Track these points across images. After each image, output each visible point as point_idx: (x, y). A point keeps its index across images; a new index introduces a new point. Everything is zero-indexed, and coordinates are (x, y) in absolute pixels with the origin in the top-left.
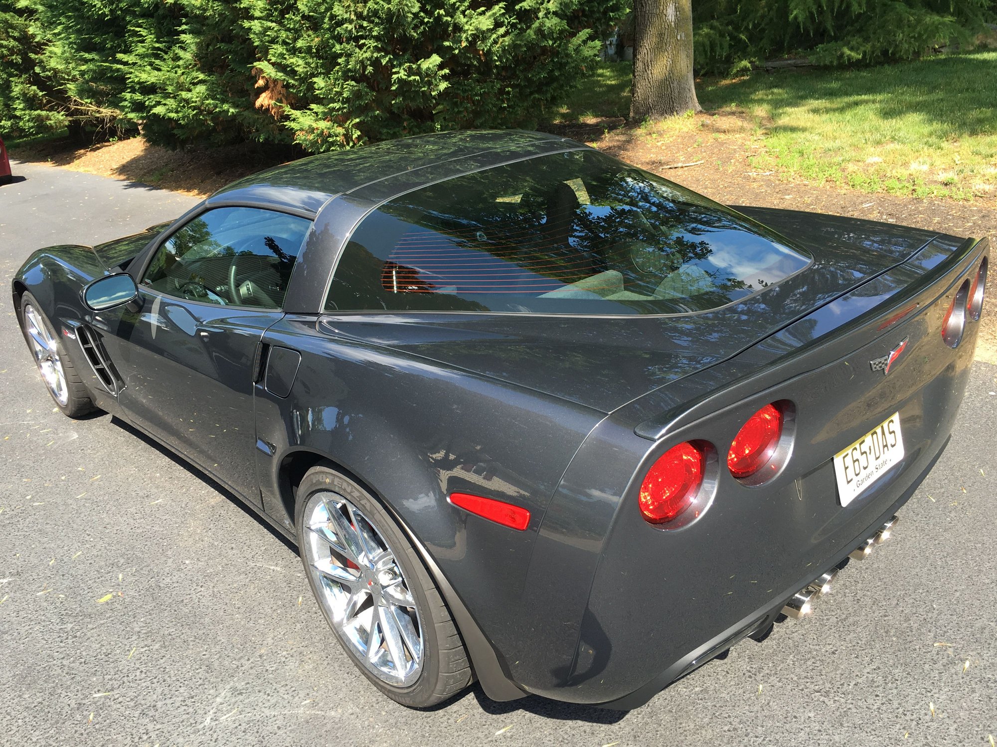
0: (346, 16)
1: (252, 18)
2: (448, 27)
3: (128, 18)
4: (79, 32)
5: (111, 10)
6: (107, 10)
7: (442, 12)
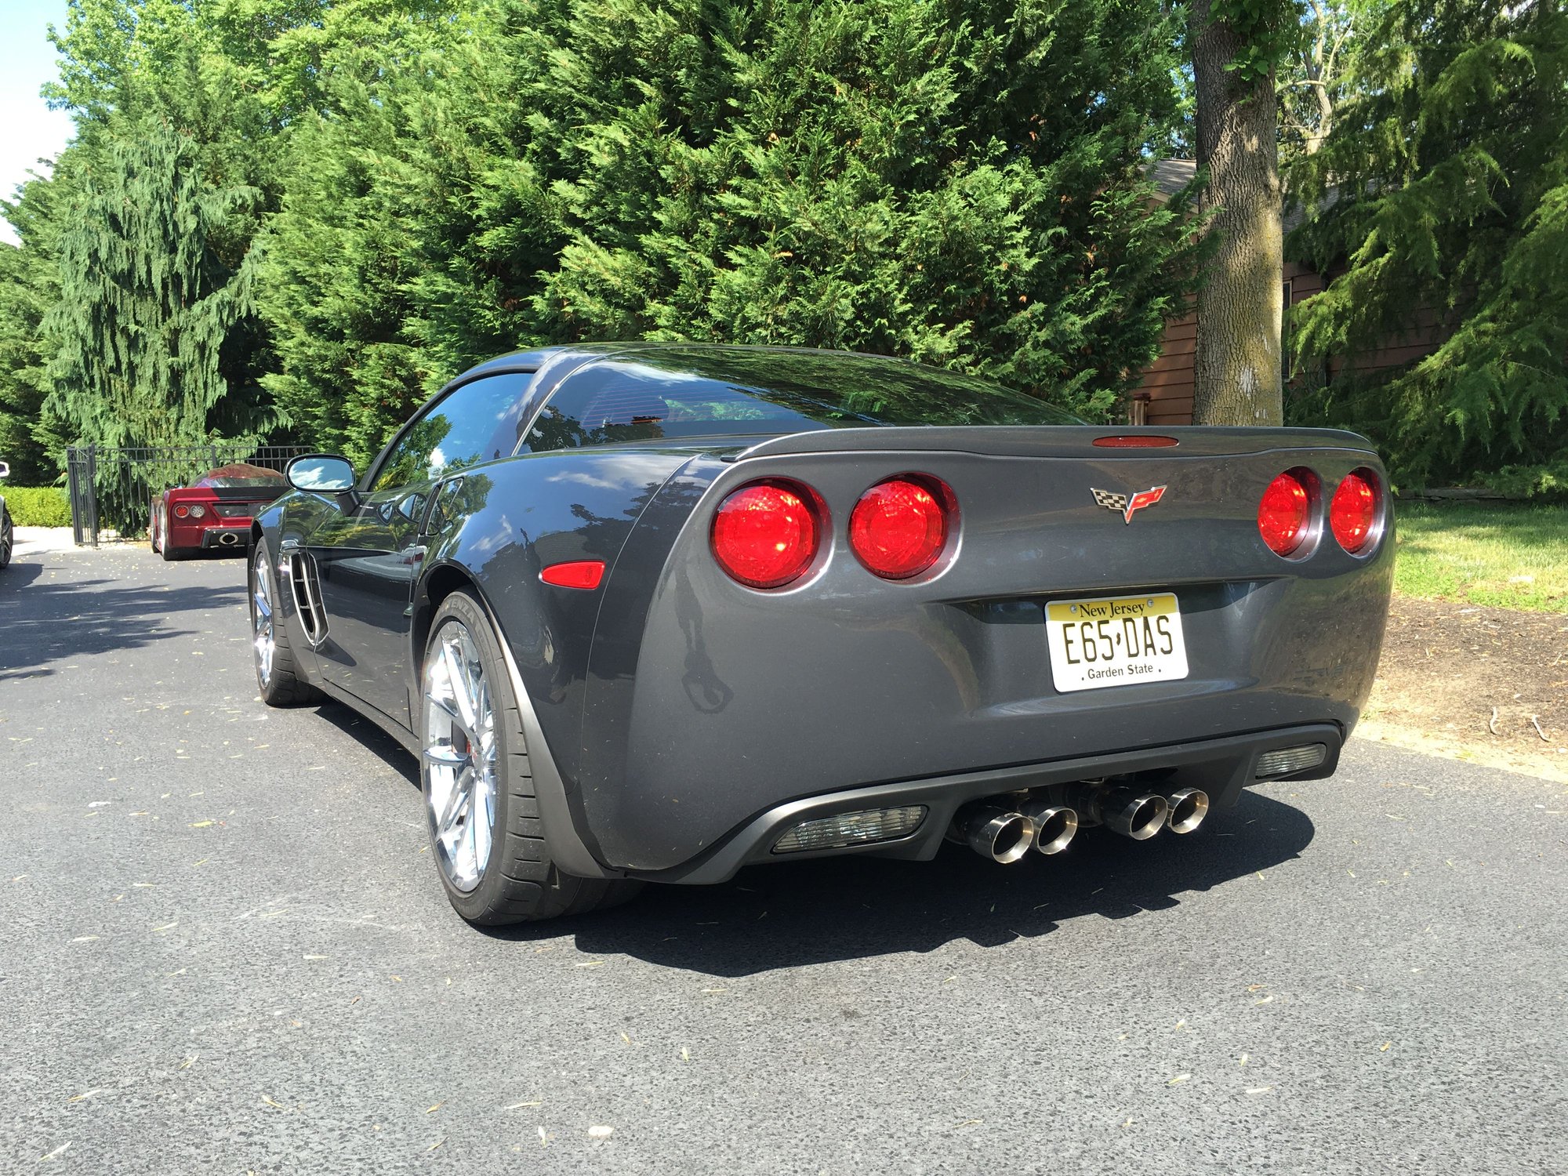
0: (760, 319)
1: (657, 328)
2: (894, 345)
3: (521, 335)
4: (462, 350)
5: (503, 324)
6: (497, 324)
7: (885, 321)
